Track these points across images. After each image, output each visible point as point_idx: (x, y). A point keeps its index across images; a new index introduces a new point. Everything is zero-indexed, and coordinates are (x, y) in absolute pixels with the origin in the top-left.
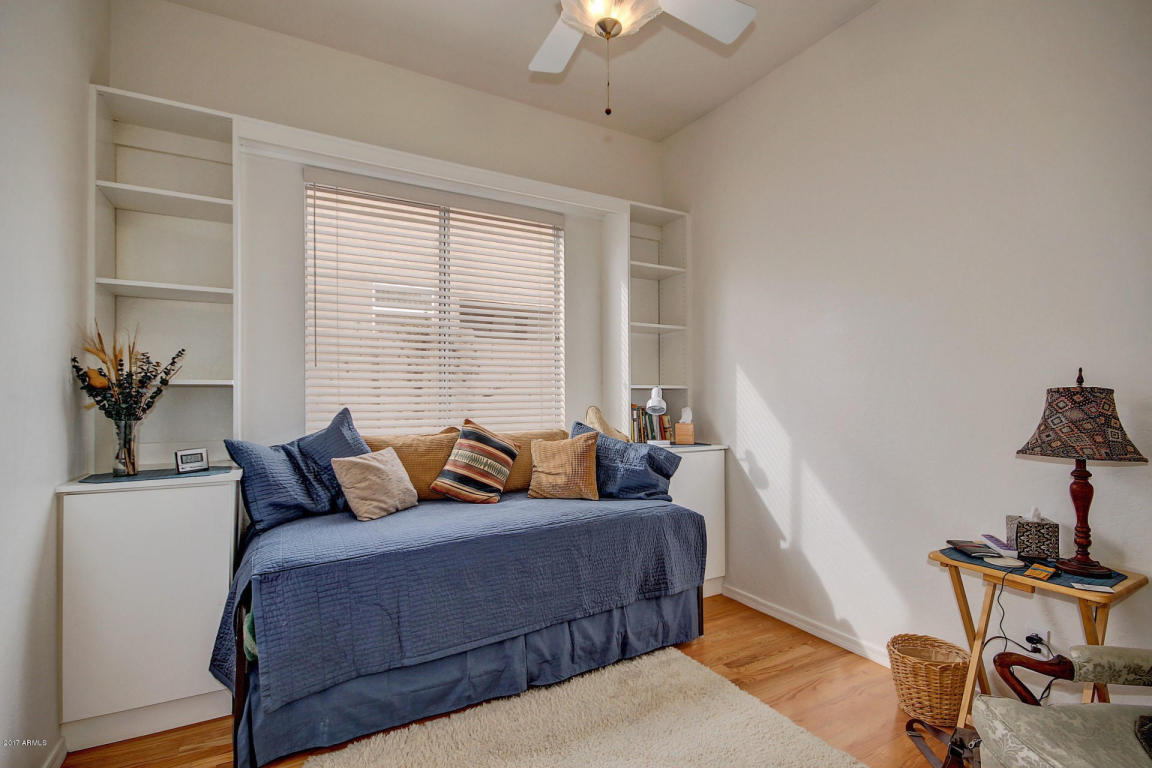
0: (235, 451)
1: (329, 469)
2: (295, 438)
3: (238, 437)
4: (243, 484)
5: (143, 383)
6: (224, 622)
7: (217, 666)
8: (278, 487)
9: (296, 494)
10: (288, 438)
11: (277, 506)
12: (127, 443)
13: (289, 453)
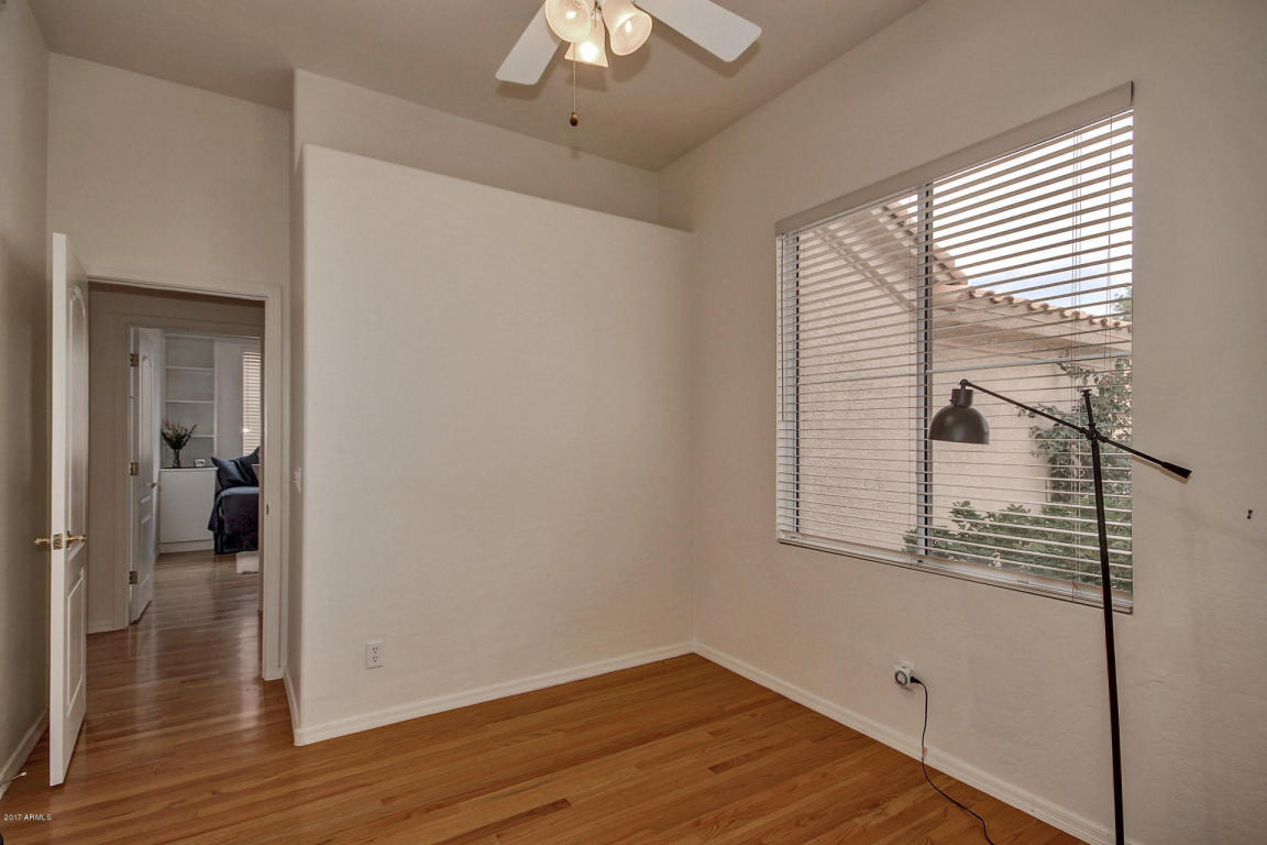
0: (216, 462)
1: (251, 469)
2: (238, 457)
3: (215, 456)
4: (218, 473)
5: (183, 437)
6: (213, 513)
7: (211, 527)
8: (231, 474)
9: (238, 476)
10: (236, 457)
11: (229, 480)
12: (177, 457)
13: (236, 463)
